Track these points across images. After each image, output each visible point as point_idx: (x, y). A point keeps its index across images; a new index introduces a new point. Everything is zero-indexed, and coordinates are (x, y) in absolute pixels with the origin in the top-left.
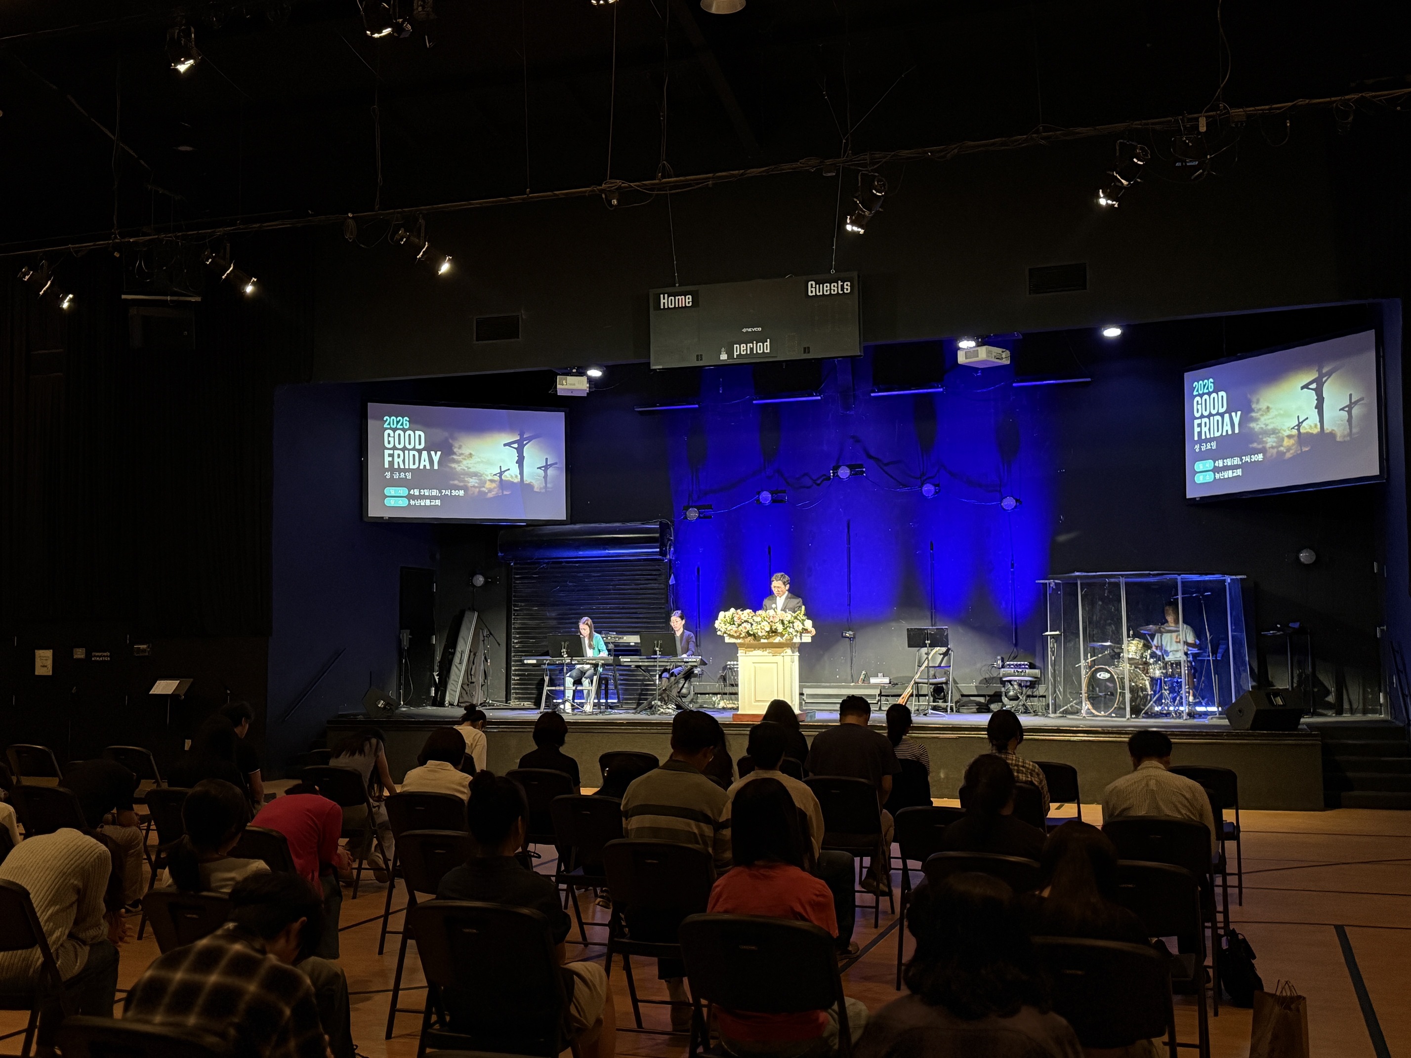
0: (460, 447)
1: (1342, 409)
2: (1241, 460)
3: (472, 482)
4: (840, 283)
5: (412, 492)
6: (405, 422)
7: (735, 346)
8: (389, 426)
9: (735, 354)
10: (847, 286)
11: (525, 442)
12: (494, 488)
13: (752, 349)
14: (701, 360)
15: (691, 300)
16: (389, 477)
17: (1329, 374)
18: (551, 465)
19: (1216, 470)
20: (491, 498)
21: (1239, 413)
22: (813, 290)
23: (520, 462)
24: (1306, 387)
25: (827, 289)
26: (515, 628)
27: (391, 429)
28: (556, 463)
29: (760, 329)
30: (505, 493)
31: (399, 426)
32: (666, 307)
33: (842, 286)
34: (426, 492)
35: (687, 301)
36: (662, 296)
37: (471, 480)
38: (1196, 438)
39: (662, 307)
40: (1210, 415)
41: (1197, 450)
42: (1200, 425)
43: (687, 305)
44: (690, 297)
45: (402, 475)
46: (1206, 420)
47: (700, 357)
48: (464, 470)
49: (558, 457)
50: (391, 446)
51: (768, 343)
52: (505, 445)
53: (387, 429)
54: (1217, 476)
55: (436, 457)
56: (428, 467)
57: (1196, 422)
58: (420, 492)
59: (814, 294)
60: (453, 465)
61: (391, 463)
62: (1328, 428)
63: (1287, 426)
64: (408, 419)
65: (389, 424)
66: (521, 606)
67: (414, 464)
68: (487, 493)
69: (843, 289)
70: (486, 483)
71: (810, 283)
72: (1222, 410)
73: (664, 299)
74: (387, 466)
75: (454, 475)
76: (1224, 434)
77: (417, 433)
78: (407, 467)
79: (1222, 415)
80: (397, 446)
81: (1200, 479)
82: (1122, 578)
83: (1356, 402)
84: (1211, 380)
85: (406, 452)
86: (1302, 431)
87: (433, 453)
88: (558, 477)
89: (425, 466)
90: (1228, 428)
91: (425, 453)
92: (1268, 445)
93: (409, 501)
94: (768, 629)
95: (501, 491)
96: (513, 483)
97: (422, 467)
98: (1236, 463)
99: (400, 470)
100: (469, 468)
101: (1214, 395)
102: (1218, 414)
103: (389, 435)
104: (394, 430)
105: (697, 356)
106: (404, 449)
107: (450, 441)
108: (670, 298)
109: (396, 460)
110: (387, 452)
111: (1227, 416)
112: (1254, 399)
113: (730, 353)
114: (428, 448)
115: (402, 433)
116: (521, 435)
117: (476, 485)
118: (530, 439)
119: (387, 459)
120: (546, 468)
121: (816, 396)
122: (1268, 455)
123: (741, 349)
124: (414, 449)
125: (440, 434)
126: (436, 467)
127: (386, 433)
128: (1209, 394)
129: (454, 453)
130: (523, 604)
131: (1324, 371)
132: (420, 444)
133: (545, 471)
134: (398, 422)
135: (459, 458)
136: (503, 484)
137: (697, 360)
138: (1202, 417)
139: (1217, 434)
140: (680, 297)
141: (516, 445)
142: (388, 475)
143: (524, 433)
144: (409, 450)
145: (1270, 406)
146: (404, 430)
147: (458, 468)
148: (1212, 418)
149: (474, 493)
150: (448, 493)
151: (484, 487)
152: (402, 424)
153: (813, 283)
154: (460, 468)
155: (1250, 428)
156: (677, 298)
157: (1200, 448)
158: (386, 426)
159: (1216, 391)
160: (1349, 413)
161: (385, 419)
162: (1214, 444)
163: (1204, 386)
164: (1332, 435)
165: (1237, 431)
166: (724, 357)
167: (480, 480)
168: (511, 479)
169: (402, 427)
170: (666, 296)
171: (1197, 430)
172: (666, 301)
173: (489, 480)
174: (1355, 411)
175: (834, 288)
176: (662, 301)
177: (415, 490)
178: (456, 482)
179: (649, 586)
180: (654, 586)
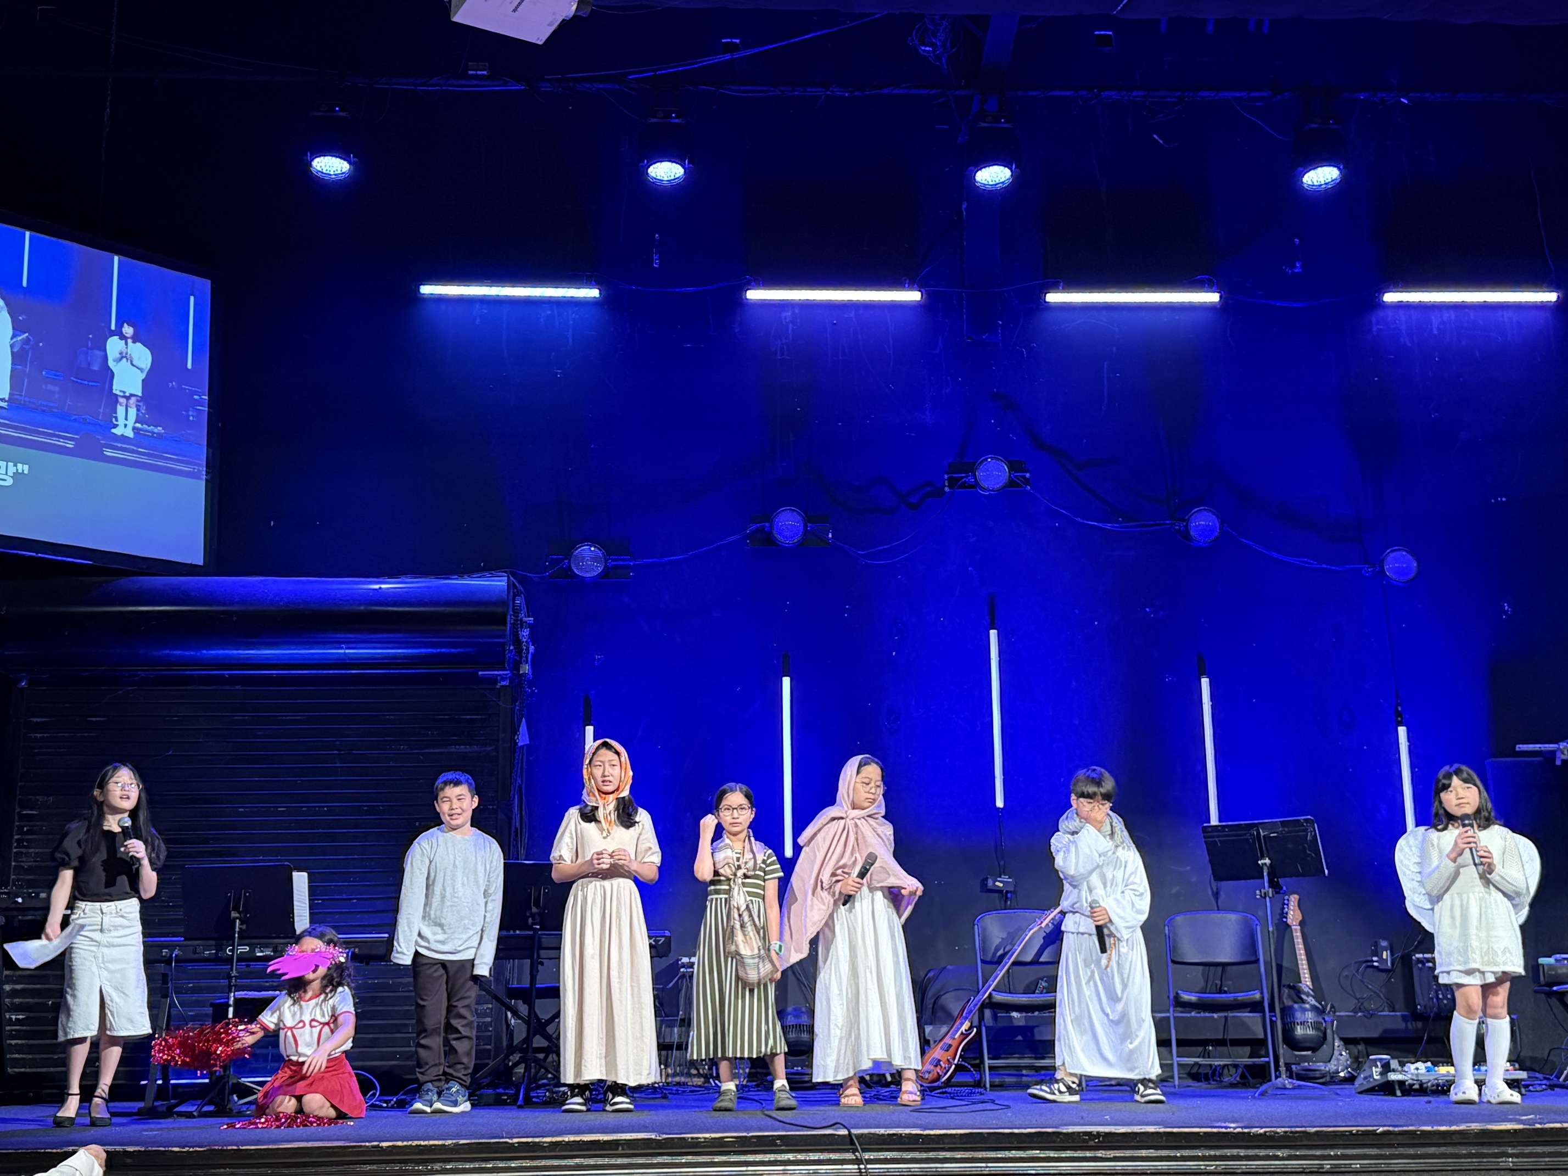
66: (44, 806)
121: (913, 291)
179: (452, 749)
180: (468, 749)
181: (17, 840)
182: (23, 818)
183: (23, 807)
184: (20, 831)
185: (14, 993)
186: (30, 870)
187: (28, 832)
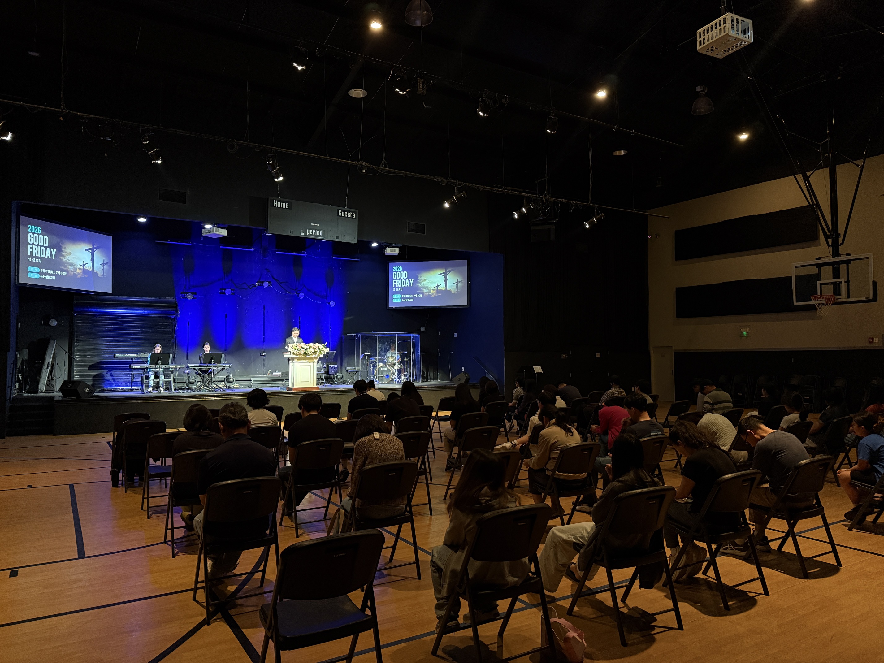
0: (65, 248)
1: (455, 283)
2: (413, 296)
3: (70, 268)
4: (351, 213)
5: (41, 270)
6: (39, 230)
7: (308, 230)
8: (31, 231)
9: (308, 233)
10: (354, 216)
11: (95, 250)
12: (81, 273)
13: (315, 233)
14: (292, 233)
15: (288, 206)
16: (30, 260)
17: (450, 271)
18: (106, 263)
19: (402, 298)
20: (79, 278)
21: (413, 280)
22: (341, 213)
23: (93, 260)
24: (441, 274)
25: (346, 214)
26: (76, 350)
27: (32, 232)
28: (108, 263)
29: (318, 225)
30: (85, 276)
31: (36, 232)
32: (276, 206)
33: (352, 215)
34: (49, 271)
35: (286, 206)
36: (274, 201)
37: (70, 267)
38: (394, 286)
39: (274, 206)
40: (400, 279)
41: (394, 290)
42: (395, 282)
43: (286, 207)
44: (288, 204)
45: (37, 260)
46: (399, 280)
47: (291, 232)
48: (67, 261)
49: (109, 260)
50: (31, 243)
51: (322, 232)
52: (86, 250)
53: (30, 232)
54: (403, 300)
55: (54, 252)
56: (50, 257)
57: (394, 281)
58: (45, 271)
59: (341, 215)
60: (62, 258)
61: (32, 252)
62: (449, 288)
63: (433, 286)
64: (40, 229)
65: (31, 230)
66: (81, 338)
67: (43, 255)
68: (77, 275)
69: (352, 216)
70: (77, 270)
71: (339, 210)
72: (405, 278)
73: (275, 202)
74: (29, 254)
75: (62, 263)
76: (406, 286)
77: (45, 237)
78: (39, 256)
79: (406, 280)
80: (35, 243)
81: (395, 301)
82: (396, 335)
83: (459, 282)
84: (401, 267)
85: (39, 247)
86: (438, 288)
87: (52, 249)
88: (109, 269)
89: (48, 256)
90: (408, 284)
91: (48, 249)
92: (425, 292)
93: (40, 276)
94: (313, 352)
95: (83, 275)
96: (89, 271)
97: (47, 257)
98: (411, 296)
99: (36, 257)
100: (69, 260)
101: (402, 272)
102: (403, 279)
103: (31, 236)
104: (34, 233)
105: (290, 231)
106: (38, 245)
107: (61, 244)
108: (278, 203)
109: (34, 251)
110: (29, 246)
111: (407, 280)
112: (419, 276)
113: (305, 233)
114: (50, 247)
115: (37, 235)
116: (93, 245)
117: (72, 270)
118: (97, 248)
119: (30, 250)
120: (104, 264)
121: (252, 249)
122: (425, 295)
123: (310, 232)
124: (43, 246)
125: (56, 240)
126: (53, 258)
127: (30, 234)
128: (400, 272)
129: (62, 251)
130: (82, 337)
131: (448, 270)
132: (46, 244)
133: (103, 266)
134: (35, 229)
135: (65, 254)
136: (85, 271)
137: (290, 233)
138: (397, 279)
139: (403, 286)
140: (283, 204)
141: (91, 251)
142: (30, 259)
143: (94, 245)
144: (41, 246)
145: (426, 279)
146: (39, 235)
147: (64, 259)
148: (401, 280)
149: (71, 275)
150: (59, 273)
151: (76, 272)
152: (37, 231)
153: (341, 211)
154: (65, 260)
155: (417, 285)
156: (282, 203)
157: (395, 290)
158: (29, 230)
159: (403, 271)
160: (457, 285)
161: (29, 226)
162: (402, 290)
163: (398, 269)
164: (450, 291)
165: (412, 286)
166: (302, 234)
167: (74, 267)
168: (88, 269)
169: (37, 232)
170: (276, 201)
171: (394, 283)
172: (276, 203)
173: (79, 268)
174: (459, 284)
175: (349, 215)
176: (274, 203)
177: (43, 270)
178: (63, 267)
179: (162, 330)
180: (166, 330)
181: (76, 344)
182: (77, 340)
183: (76, 338)
184: (76, 343)
185: (76, 373)
186: (79, 350)
187: (78, 343)
